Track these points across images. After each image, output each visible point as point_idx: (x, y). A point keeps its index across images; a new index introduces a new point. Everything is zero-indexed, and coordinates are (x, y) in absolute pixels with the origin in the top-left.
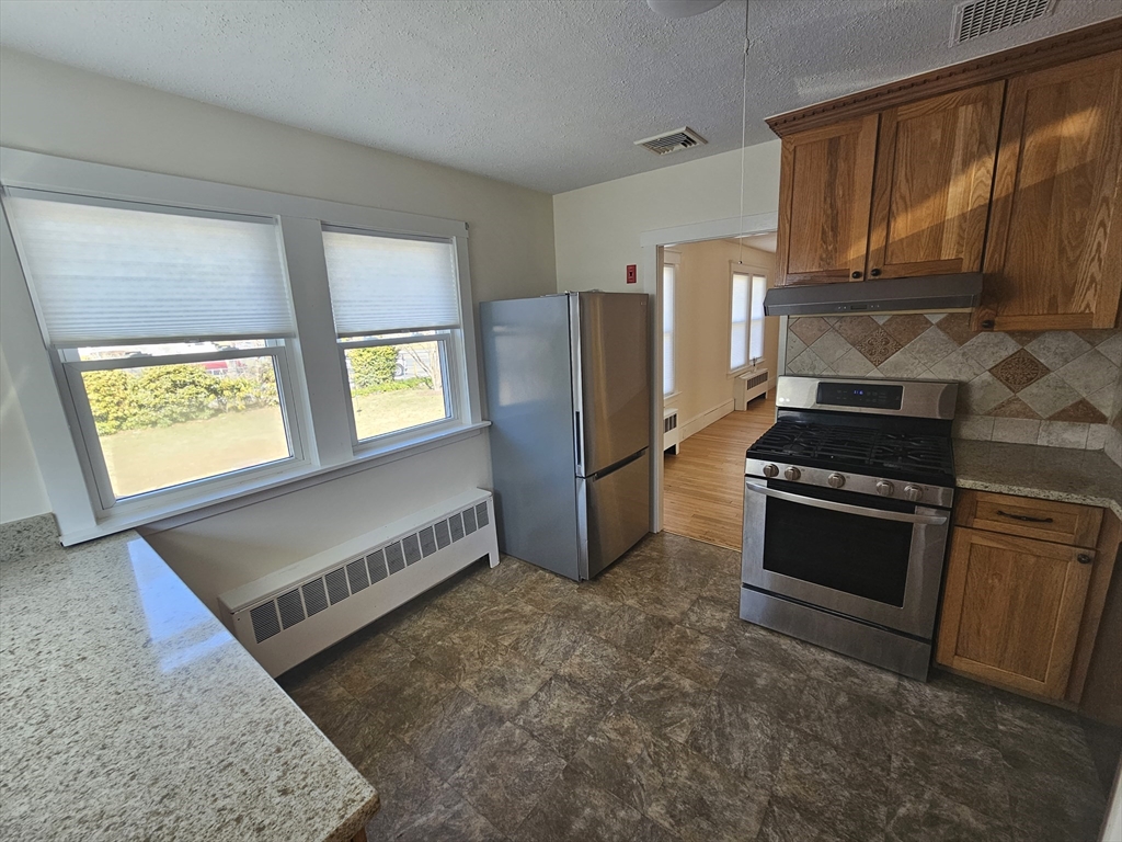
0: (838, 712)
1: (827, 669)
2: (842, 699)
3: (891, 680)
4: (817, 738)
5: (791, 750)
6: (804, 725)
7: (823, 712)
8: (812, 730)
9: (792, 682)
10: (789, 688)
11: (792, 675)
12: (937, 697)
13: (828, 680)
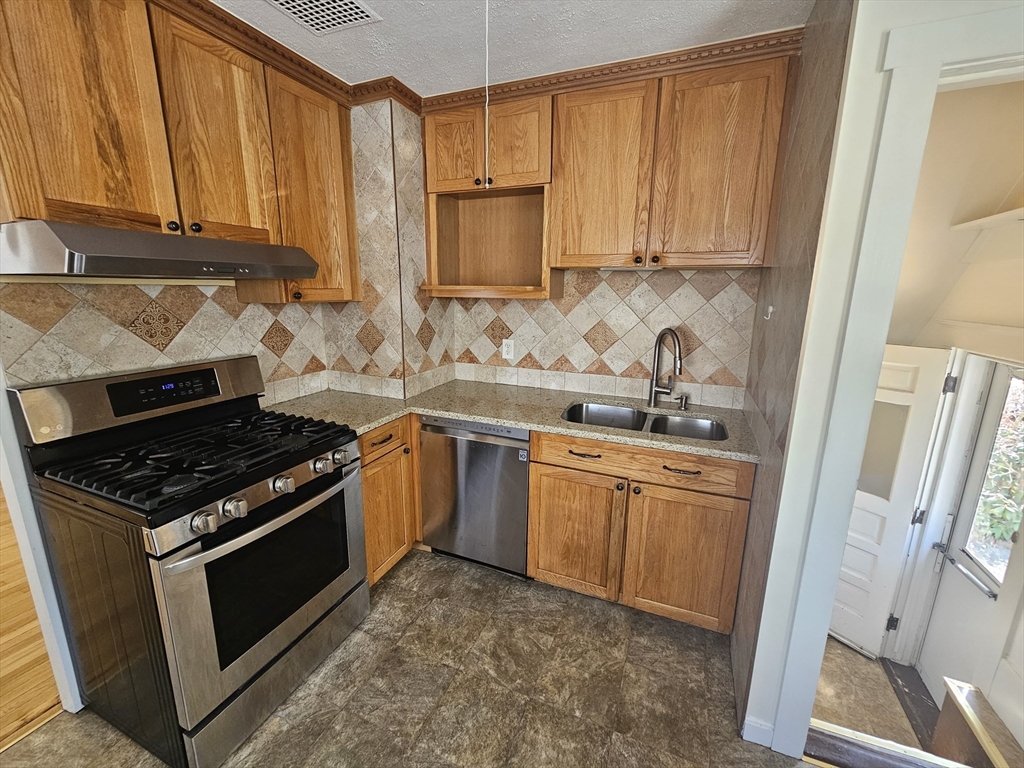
0: (396, 692)
1: (336, 687)
2: (380, 683)
3: (358, 636)
4: (427, 721)
5: (443, 751)
6: (413, 730)
7: (394, 706)
8: (418, 723)
9: (349, 731)
10: (359, 735)
11: (338, 728)
12: (383, 613)
13: (352, 690)
